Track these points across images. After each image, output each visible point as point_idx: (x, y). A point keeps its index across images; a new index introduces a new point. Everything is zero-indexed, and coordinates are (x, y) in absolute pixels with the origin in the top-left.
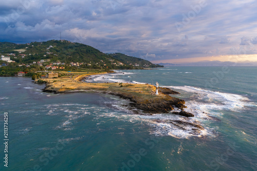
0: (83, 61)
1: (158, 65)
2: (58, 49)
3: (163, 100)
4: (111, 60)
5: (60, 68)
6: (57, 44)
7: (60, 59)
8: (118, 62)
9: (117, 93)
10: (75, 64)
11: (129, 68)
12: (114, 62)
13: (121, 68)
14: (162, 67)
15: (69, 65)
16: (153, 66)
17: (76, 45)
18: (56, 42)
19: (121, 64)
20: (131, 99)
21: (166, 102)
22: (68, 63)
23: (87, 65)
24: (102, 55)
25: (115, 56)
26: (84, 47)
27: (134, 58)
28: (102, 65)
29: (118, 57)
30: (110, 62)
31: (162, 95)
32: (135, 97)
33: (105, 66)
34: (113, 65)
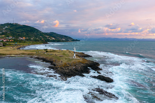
0: (28, 37)
1: (76, 40)
2: (11, 29)
3: (80, 63)
4: (47, 36)
5: (10, 41)
6: (11, 26)
7: (11, 35)
8: (51, 37)
9: (42, 57)
10: (22, 39)
11: (58, 41)
12: (49, 38)
13: (53, 41)
14: (79, 41)
15: (17, 39)
16: (74, 40)
17: (24, 26)
18: (10, 24)
19: (54, 38)
20: (51, 62)
21: (83, 65)
22: (17, 38)
23: (30, 39)
24: (41, 33)
25: (50, 34)
26: (29, 28)
27: (62, 35)
28: (41, 39)
29: (52, 34)
30: (46, 37)
31: (79, 58)
32: (55, 61)
33: (43, 40)
34: (48, 39)
